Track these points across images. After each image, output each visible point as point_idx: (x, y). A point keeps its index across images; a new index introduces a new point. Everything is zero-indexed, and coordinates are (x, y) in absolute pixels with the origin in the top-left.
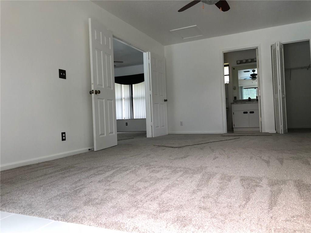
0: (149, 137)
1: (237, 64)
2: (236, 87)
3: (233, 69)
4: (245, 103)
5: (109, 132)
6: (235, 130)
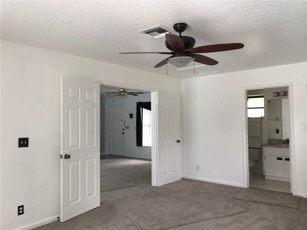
0: (154, 186)
1: (274, 96)
2: (279, 119)
3: (268, 103)
4: (279, 147)
5: (87, 195)
6: (266, 178)
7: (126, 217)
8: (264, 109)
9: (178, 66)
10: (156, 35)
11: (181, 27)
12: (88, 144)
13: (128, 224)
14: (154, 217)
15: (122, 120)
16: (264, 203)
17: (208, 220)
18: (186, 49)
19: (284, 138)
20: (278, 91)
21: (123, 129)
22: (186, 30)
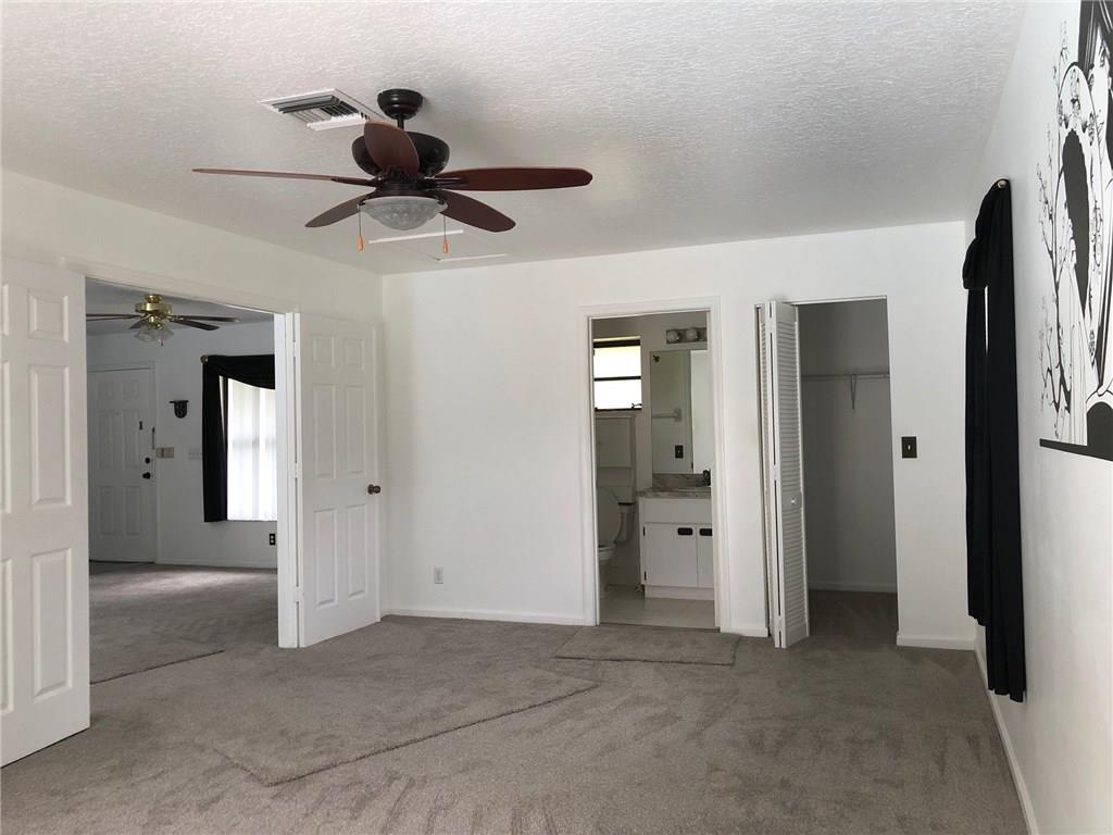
0: (286, 646)
1: (668, 342)
2: (683, 413)
3: (653, 361)
4: (684, 495)
5: (38, 687)
6: (648, 593)
7: (202, 749)
8: (639, 381)
9: (395, 225)
10: (317, 120)
11: (402, 103)
12: (41, 500)
13: (213, 766)
14: (303, 734)
15: (141, 423)
16: (645, 661)
17: (480, 724)
18: (421, 176)
19: (698, 470)
20: (681, 327)
21: (148, 461)
22: (418, 114)
